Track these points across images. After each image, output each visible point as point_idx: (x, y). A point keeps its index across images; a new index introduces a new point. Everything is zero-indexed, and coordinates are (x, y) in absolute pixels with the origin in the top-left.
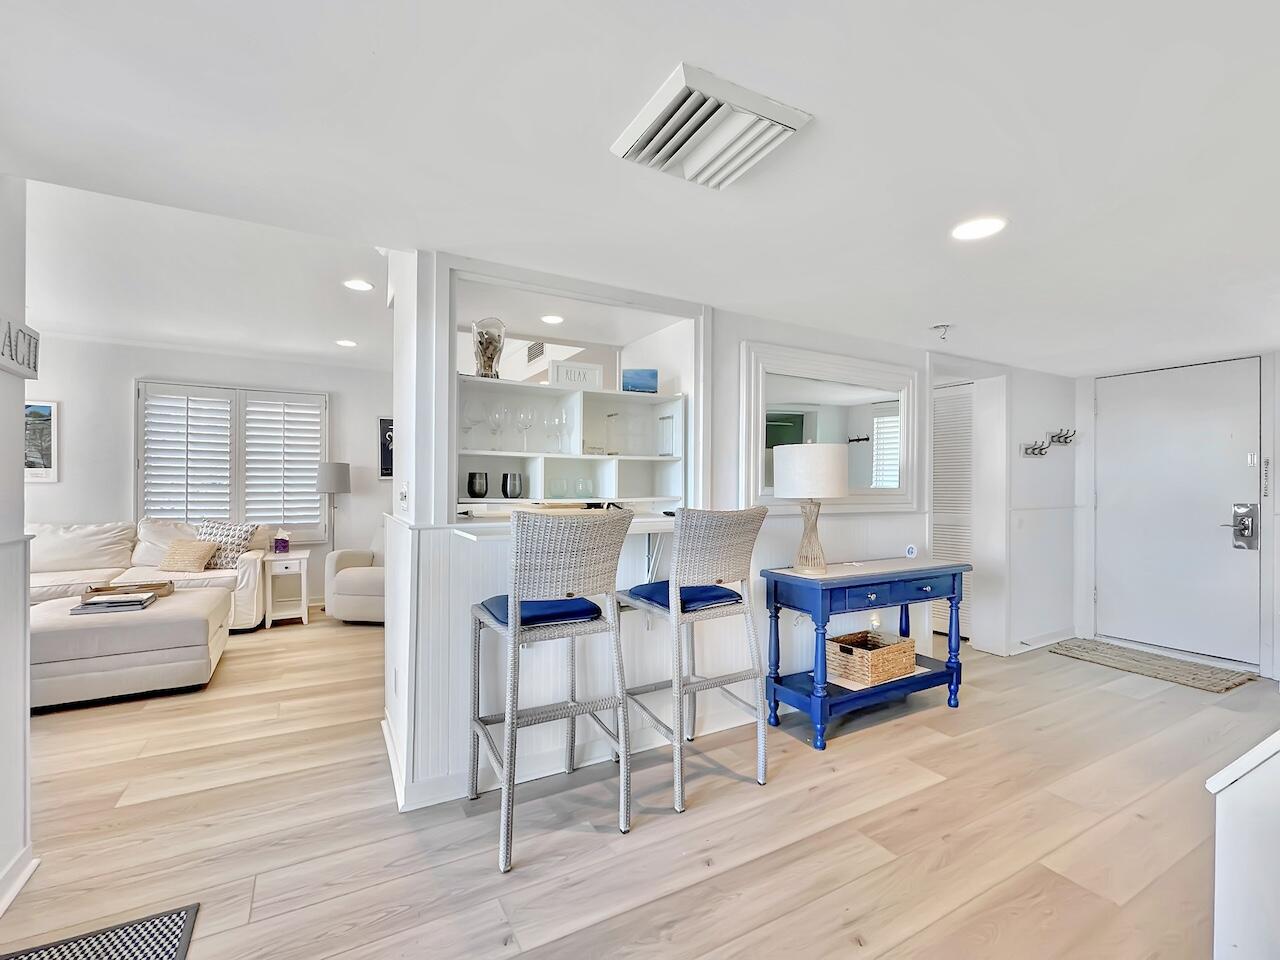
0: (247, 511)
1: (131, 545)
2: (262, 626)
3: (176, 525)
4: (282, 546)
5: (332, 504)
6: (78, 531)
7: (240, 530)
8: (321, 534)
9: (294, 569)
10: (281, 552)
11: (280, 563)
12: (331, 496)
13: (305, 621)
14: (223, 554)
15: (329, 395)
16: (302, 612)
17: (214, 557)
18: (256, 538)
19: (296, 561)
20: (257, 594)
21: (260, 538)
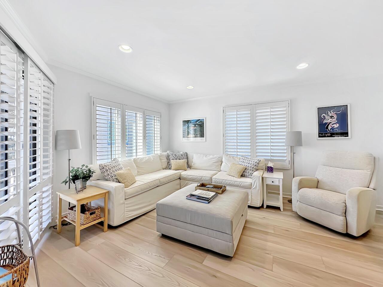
0: (257, 152)
1: (221, 163)
2: (262, 207)
3: (233, 157)
4: (270, 170)
6: (208, 157)
7: (254, 161)
8: (287, 165)
9: (276, 183)
10: (270, 172)
13: (282, 209)
14: (247, 171)
15: (290, 101)
16: (280, 204)
17: (244, 172)
18: (260, 165)
19: (277, 178)
20: (260, 192)
21: (262, 165)
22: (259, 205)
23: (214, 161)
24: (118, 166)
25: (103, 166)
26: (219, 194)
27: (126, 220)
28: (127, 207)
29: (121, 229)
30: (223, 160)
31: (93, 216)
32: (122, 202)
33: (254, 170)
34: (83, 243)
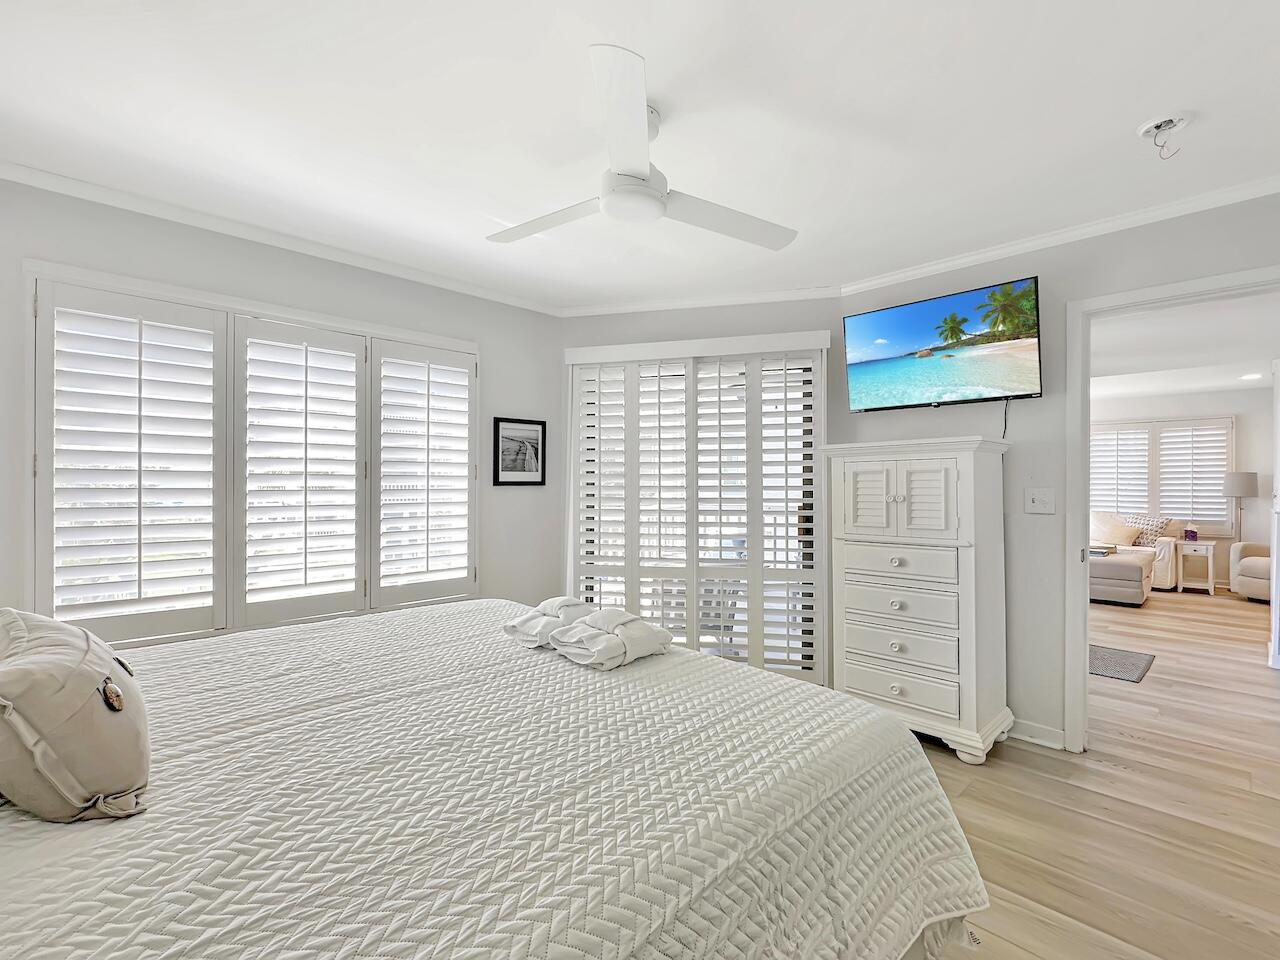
0: (1162, 503)
2: (1174, 590)
3: (1111, 516)
4: (1191, 536)
5: (1239, 507)
7: (1157, 521)
8: (1230, 532)
9: (1202, 553)
10: (1190, 539)
11: (1188, 548)
12: (1239, 499)
13: (1212, 592)
14: (1145, 537)
15: (1236, 418)
16: (1210, 586)
17: (1138, 537)
18: (1169, 528)
19: (1204, 548)
20: (1171, 565)
21: (1173, 528)
22: (1169, 585)
33: (1158, 535)
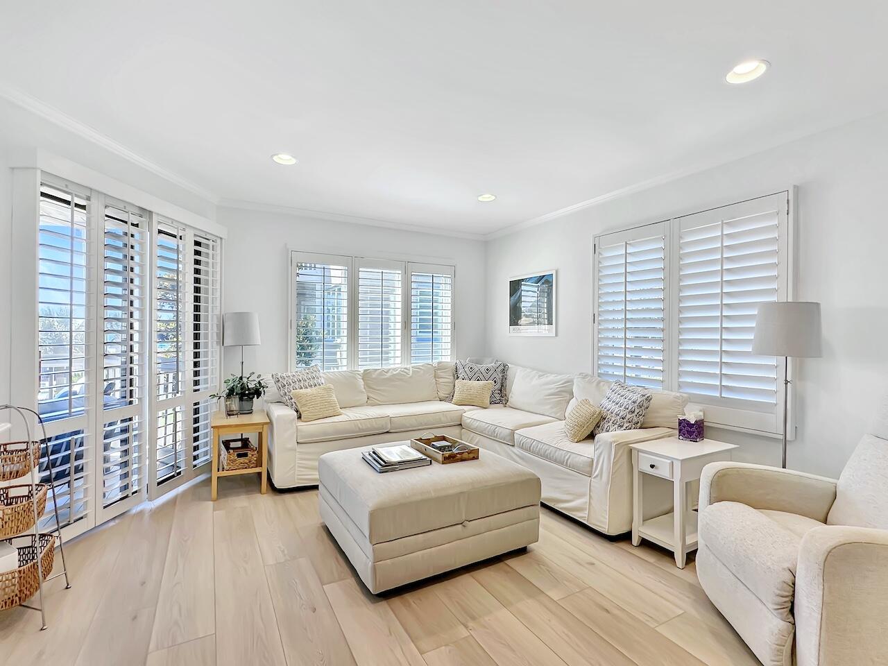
1: (569, 397)
3: (599, 382)
6: (544, 379)
8: (778, 423)
9: (663, 472)
13: (678, 559)
22: (613, 528)
23: (552, 391)
24: (308, 381)
25: (279, 377)
26: (437, 460)
27: (299, 483)
28: (301, 459)
29: (287, 497)
30: (575, 390)
31: (242, 460)
32: (289, 446)
33: (626, 425)
34: (222, 501)
